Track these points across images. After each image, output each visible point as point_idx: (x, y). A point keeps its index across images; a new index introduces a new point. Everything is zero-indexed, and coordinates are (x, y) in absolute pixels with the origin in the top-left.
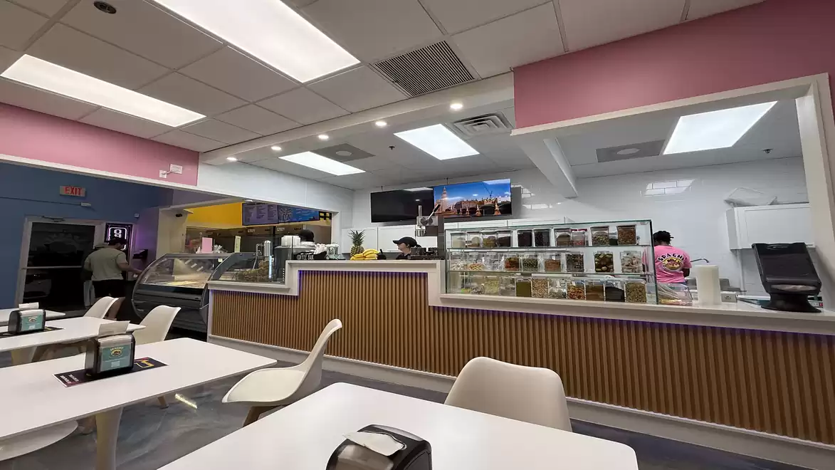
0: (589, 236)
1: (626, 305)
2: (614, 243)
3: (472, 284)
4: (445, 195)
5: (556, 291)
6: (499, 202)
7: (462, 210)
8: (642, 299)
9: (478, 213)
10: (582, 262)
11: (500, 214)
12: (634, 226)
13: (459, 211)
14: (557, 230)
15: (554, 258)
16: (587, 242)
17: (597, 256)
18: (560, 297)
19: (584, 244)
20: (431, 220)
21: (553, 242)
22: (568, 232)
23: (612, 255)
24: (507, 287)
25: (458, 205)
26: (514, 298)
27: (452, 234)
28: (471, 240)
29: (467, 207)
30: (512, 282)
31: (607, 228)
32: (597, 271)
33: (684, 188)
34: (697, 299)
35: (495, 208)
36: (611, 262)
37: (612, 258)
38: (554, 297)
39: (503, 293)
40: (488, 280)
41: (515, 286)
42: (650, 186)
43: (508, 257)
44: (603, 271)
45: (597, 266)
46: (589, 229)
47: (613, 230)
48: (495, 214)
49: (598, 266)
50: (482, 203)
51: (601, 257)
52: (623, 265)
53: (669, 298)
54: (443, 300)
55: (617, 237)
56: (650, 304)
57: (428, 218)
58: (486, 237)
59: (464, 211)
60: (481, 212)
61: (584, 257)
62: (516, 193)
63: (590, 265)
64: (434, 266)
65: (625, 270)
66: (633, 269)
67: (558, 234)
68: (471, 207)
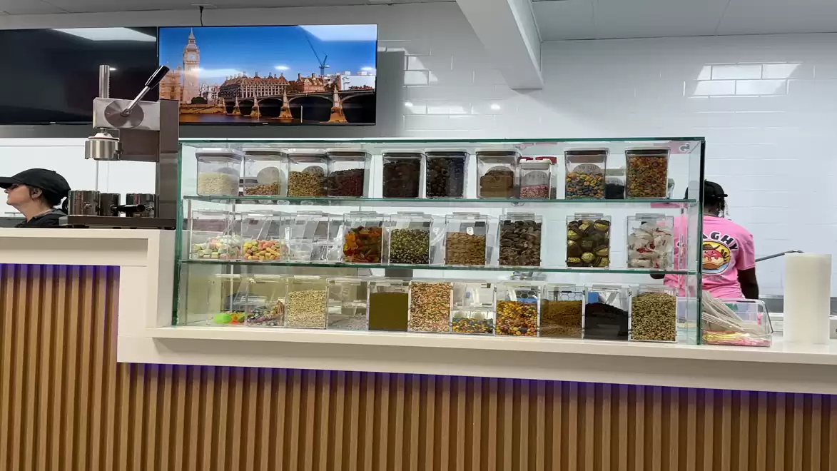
0: (559, 174)
1: (630, 347)
2: (614, 193)
3: (252, 301)
4: (191, 56)
5: (469, 315)
6: (345, 87)
7: (241, 102)
8: (664, 332)
9: (285, 115)
10: (537, 243)
11: (343, 120)
12: (665, 151)
13: (230, 106)
14: (485, 156)
15: (470, 231)
16: (554, 190)
17: (574, 226)
18: (477, 331)
19: (546, 194)
20: (137, 113)
21: (471, 188)
22: (511, 161)
23: (607, 223)
24: (346, 305)
25: (229, 90)
26: (363, 336)
27: (198, 155)
28: (254, 175)
29: (256, 95)
30: (361, 292)
31: (601, 154)
32: (569, 264)
33: (778, 84)
34: (781, 333)
35: (331, 103)
36: (605, 243)
37: (608, 230)
38: (462, 330)
39: (334, 322)
40: (297, 285)
41: (365, 305)
42: (705, 72)
43: (354, 226)
44: (584, 264)
45: (572, 252)
46: (561, 159)
47: (616, 163)
48: (332, 120)
49: (574, 252)
50: (296, 86)
51: (583, 227)
52: (630, 248)
53: (723, 330)
54: (163, 343)
55: (622, 179)
56: (684, 344)
57: (128, 104)
58: (301, 167)
59: (247, 106)
60: (295, 112)
61: (544, 228)
62: (390, 67)
63: (554, 247)
64: (141, 245)
65: (634, 261)
66: (651, 259)
67: (487, 167)
68: (267, 95)
